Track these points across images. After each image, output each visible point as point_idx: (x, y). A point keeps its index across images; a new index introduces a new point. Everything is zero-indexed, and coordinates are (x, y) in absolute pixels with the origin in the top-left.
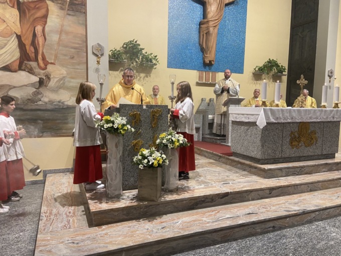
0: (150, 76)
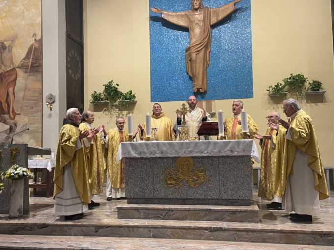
0: (132, 113)
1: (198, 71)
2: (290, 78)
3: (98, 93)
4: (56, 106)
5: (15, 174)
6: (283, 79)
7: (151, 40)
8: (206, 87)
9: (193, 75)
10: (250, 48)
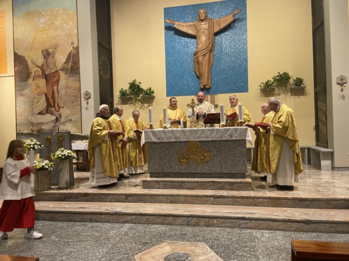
1: (204, 71)
2: (278, 76)
3: (124, 89)
4: (91, 101)
5: (62, 155)
6: (273, 76)
7: (166, 46)
8: (210, 84)
9: (200, 74)
10: (246, 52)
